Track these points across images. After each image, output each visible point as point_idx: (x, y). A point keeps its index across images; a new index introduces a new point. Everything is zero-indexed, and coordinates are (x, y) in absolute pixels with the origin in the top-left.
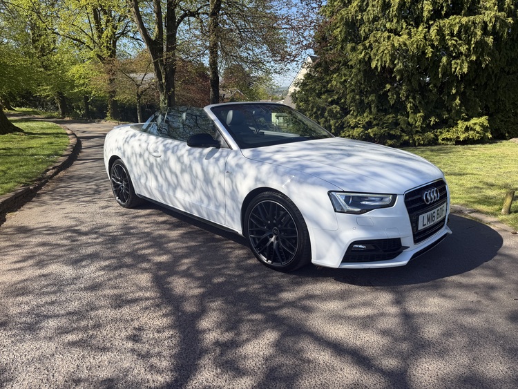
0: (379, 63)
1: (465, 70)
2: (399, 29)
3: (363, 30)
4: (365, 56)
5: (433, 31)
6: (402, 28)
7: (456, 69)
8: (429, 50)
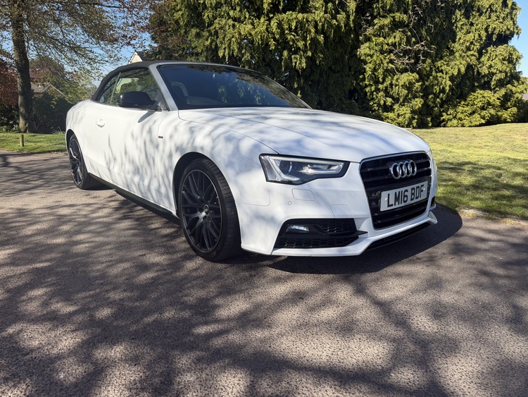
0: (227, 52)
1: (304, 65)
2: (242, 18)
3: (207, 15)
4: (211, 43)
5: (274, 24)
6: (245, 18)
7: (296, 63)
8: (272, 42)
